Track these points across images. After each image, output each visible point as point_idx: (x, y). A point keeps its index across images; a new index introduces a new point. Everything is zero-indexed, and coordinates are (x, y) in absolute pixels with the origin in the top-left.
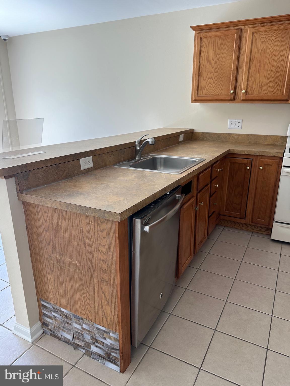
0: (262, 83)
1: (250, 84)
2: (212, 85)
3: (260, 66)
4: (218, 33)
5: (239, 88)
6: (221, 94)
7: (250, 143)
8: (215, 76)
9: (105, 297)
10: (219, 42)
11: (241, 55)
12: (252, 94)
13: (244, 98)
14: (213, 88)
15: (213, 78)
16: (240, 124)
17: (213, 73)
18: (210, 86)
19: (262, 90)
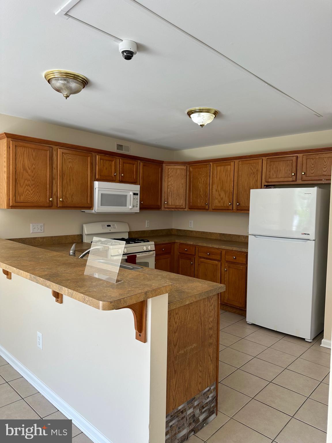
0: (73, 193)
1: (64, 193)
2: (30, 191)
3: (70, 180)
4: (33, 146)
5: (54, 196)
6: (39, 200)
7: (54, 244)
8: (32, 184)
10: (34, 154)
11: (53, 168)
12: (66, 202)
13: (61, 205)
14: (32, 194)
15: (31, 186)
16: (43, 228)
17: (30, 180)
18: (28, 193)
19: (73, 199)
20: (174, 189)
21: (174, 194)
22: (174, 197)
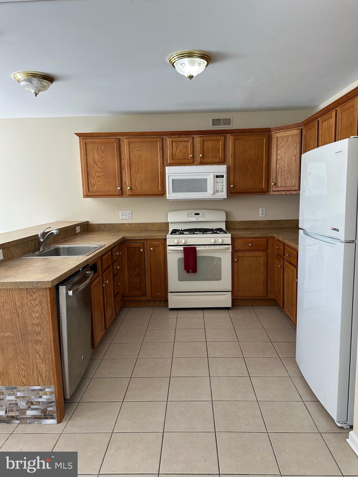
0: (142, 181)
1: (133, 182)
2: (101, 182)
3: (138, 168)
4: (101, 140)
5: (124, 185)
6: (110, 190)
7: (141, 230)
8: (102, 175)
9: (40, 356)
10: (102, 148)
11: (122, 159)
12: (136, 190)
13: (130, 194)
14: (103, 185)
15: (101, 177)
16: (130, 215)
17: (100, 172)
18: (99, 184)
19: (143, 187)
20: (284, 164)
21: (284, 171)
22: (284, 175)
